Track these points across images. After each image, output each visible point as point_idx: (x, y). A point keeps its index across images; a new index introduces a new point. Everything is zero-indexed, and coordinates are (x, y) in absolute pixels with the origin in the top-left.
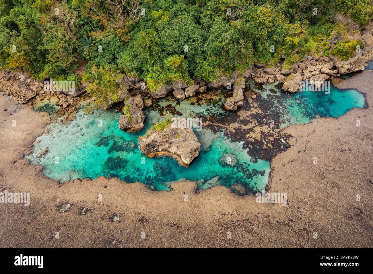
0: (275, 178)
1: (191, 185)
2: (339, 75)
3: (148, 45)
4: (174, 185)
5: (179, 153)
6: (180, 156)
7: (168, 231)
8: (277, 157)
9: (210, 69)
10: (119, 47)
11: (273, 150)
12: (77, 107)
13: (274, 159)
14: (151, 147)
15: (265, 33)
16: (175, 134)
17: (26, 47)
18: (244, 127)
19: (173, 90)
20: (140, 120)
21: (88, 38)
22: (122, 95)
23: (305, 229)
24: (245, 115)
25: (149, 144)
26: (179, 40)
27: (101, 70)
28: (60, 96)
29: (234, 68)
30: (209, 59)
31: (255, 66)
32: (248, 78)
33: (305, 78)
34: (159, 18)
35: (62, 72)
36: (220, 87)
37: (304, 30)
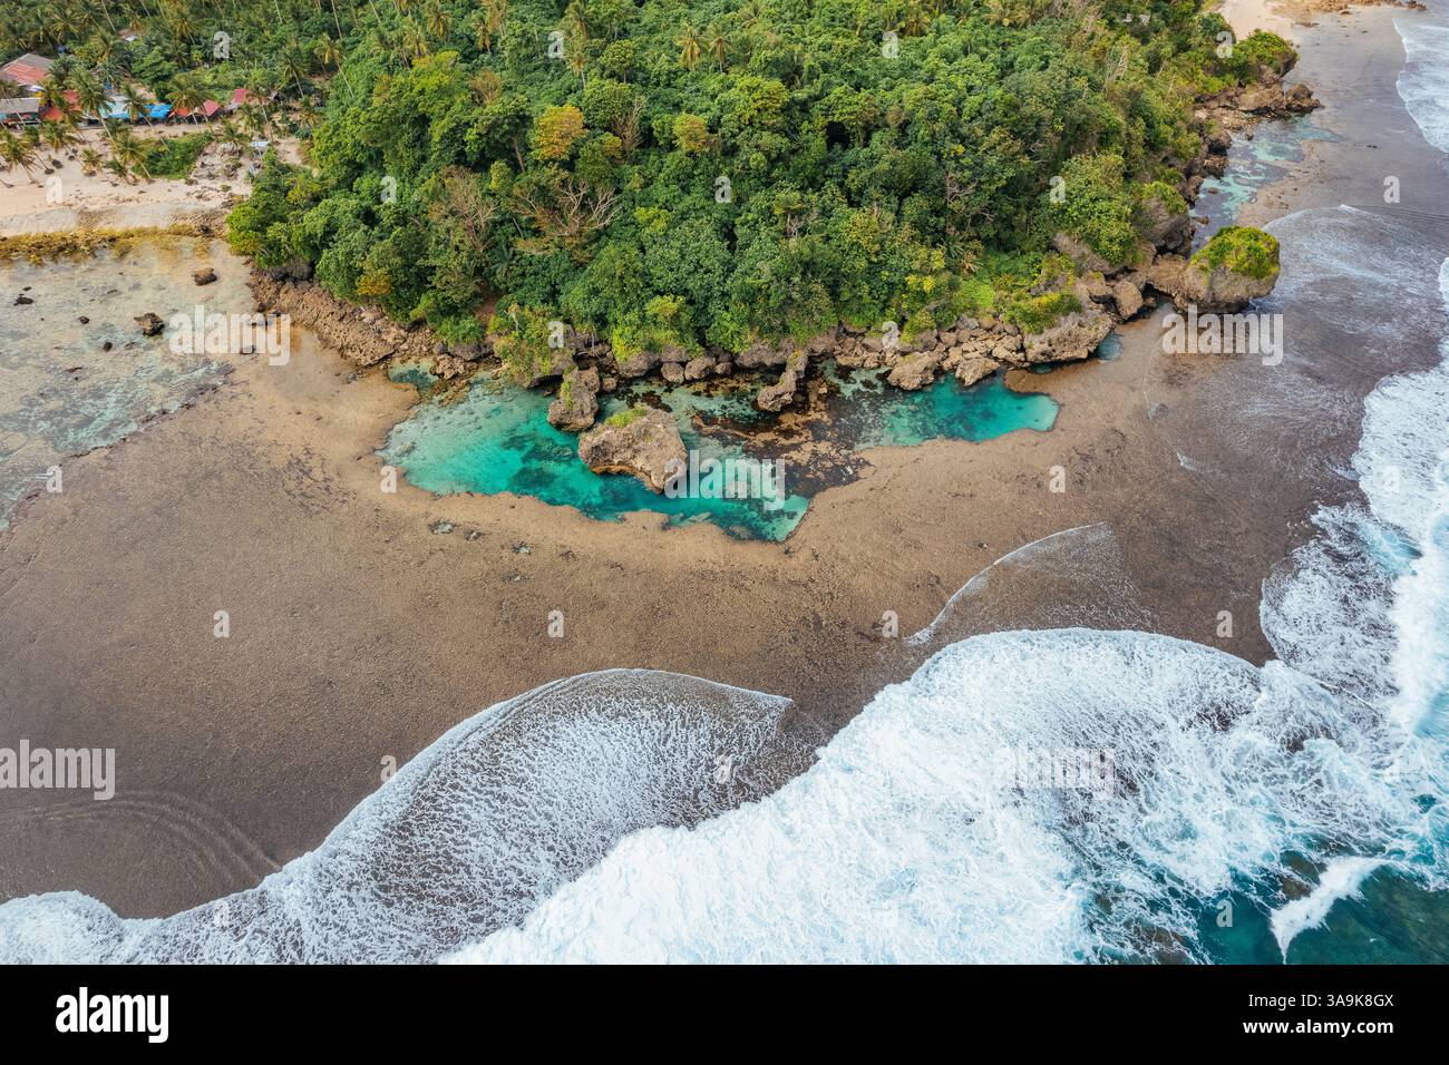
0: (808, 523)
1: (659, 518)
2: (1027, 364)
3: (618, 274)
4: (628, 515)
5: (648, 468)
6: (648, 474)
7: (605, 572)
8: (826, 493)
9: (733, 327)
10: (566, 270)
12: (472, 380)
13: (817, 496)
14: (599, 451)
15: (862, 264)
16: (645, 434)
17: (398, 260)
18: (783, 441)
19: (661, 364)
20: (587, 411)
21: (508, 248)
22: (561, 364)
23: (830, 593)
24: (793, 421)
25: (597, 448)
26: (679, 269)
27: (527, 312)
28: (439, 358)
29: (786, 329)
30: (733, 308)
31: (845, 331)
32: (822, 355)
33: (946, 365)
34: (649, 221)
35: (452, 311)
36: (760, 367)
37: (970, 261)
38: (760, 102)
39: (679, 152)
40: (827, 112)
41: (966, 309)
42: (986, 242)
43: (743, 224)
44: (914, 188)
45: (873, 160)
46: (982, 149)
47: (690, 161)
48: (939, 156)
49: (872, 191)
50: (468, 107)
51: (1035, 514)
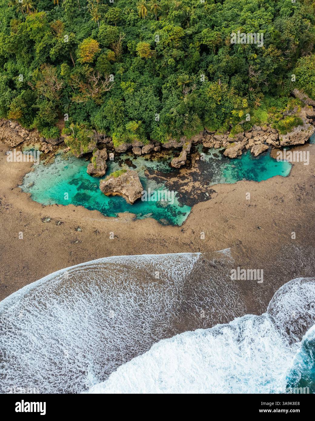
0: (191, 218)
1: (132, 215)
2: (280, 146)
3: (114, 112)
4: (120, 214)
5: (127, 194)
6: (128, 197)
8: (198, 204)
9: (161, 134)
10: (93, 108)
11: (197, 200)
12: (56, 153)
13: (195, 206)
14: (108, 187)
15: (214, 106)
16: (126, 180)
17: (24, 104)
18: (181, 182)
19: (132, 147)
20: (103, 168)
21: (69, 97)
22: (92, 148)
24: (185, 173)
25: (107, 186)
26: (139, 109)
28: (42, 144)
29: (182, 134)
30: (161, 126)
31: (206, 132)
32: (197, 142)
33: (247, 147)
34: (127, 88)
35: (46, 125)
36: (172, 148)
37: (258, 102)
38: (172, 37)
39: (138, 58)
40: (200, 40)
41: (256, 122)
42: (265, 93)
43: (165, 88)
44: (236, 72)
45: (219, 61)
46: (264, 55)
47: (143, 62)
48: (247, 59)
49: (219, 74)
50: (51, 37)
51: (280, 214)
